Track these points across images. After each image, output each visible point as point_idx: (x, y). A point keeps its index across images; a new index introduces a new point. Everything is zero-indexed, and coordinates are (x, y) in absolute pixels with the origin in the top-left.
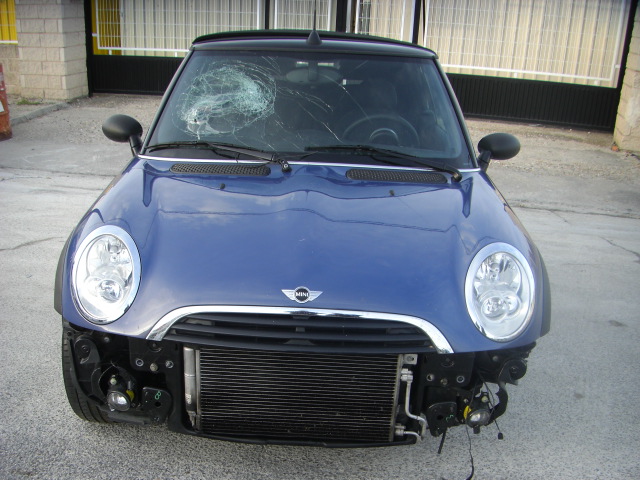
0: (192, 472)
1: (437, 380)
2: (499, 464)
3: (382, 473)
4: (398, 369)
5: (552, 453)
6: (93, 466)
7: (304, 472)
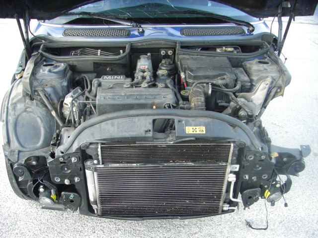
0: (96, 232)
1: (250, 178)
2: (278, 210)
3: (211, 223)
4: (226, 175)
5: (307, 199)
6: (36, 232)
7: (164, 226)
